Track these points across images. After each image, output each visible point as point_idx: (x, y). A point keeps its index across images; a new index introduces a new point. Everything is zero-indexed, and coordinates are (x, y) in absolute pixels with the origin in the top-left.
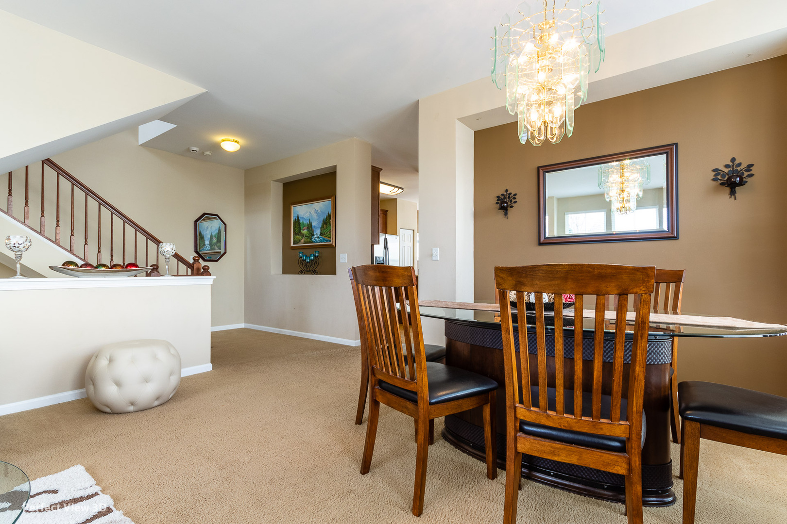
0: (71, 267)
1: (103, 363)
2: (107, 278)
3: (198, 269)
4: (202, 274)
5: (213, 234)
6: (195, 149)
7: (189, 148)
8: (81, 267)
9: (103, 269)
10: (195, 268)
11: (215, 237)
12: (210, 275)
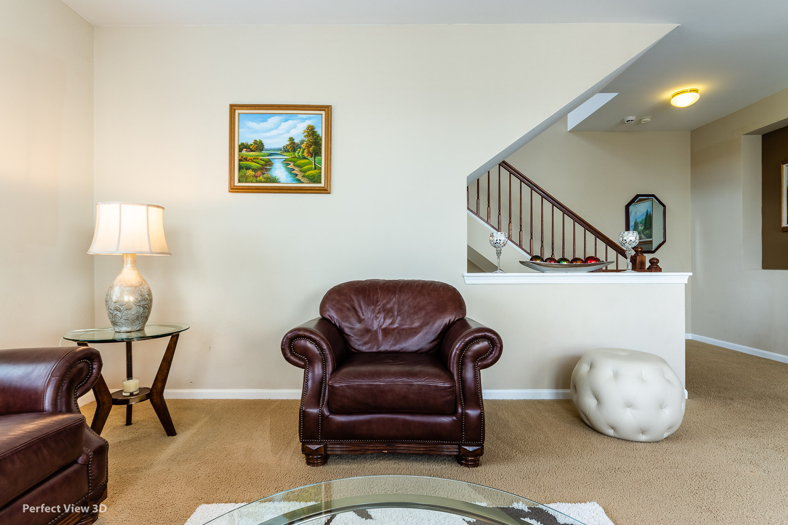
0: (538, 262)
1: (584, 368)
2: (568, 274)
3: (643, 263)
4: (650, 270)
5: (639, 220)
6: (631, 118)
7: (623, 120)
8: (546, 261)
9: (565, 263)
10: (637, 261)
11: (641, 223)
12: (660, 270)
